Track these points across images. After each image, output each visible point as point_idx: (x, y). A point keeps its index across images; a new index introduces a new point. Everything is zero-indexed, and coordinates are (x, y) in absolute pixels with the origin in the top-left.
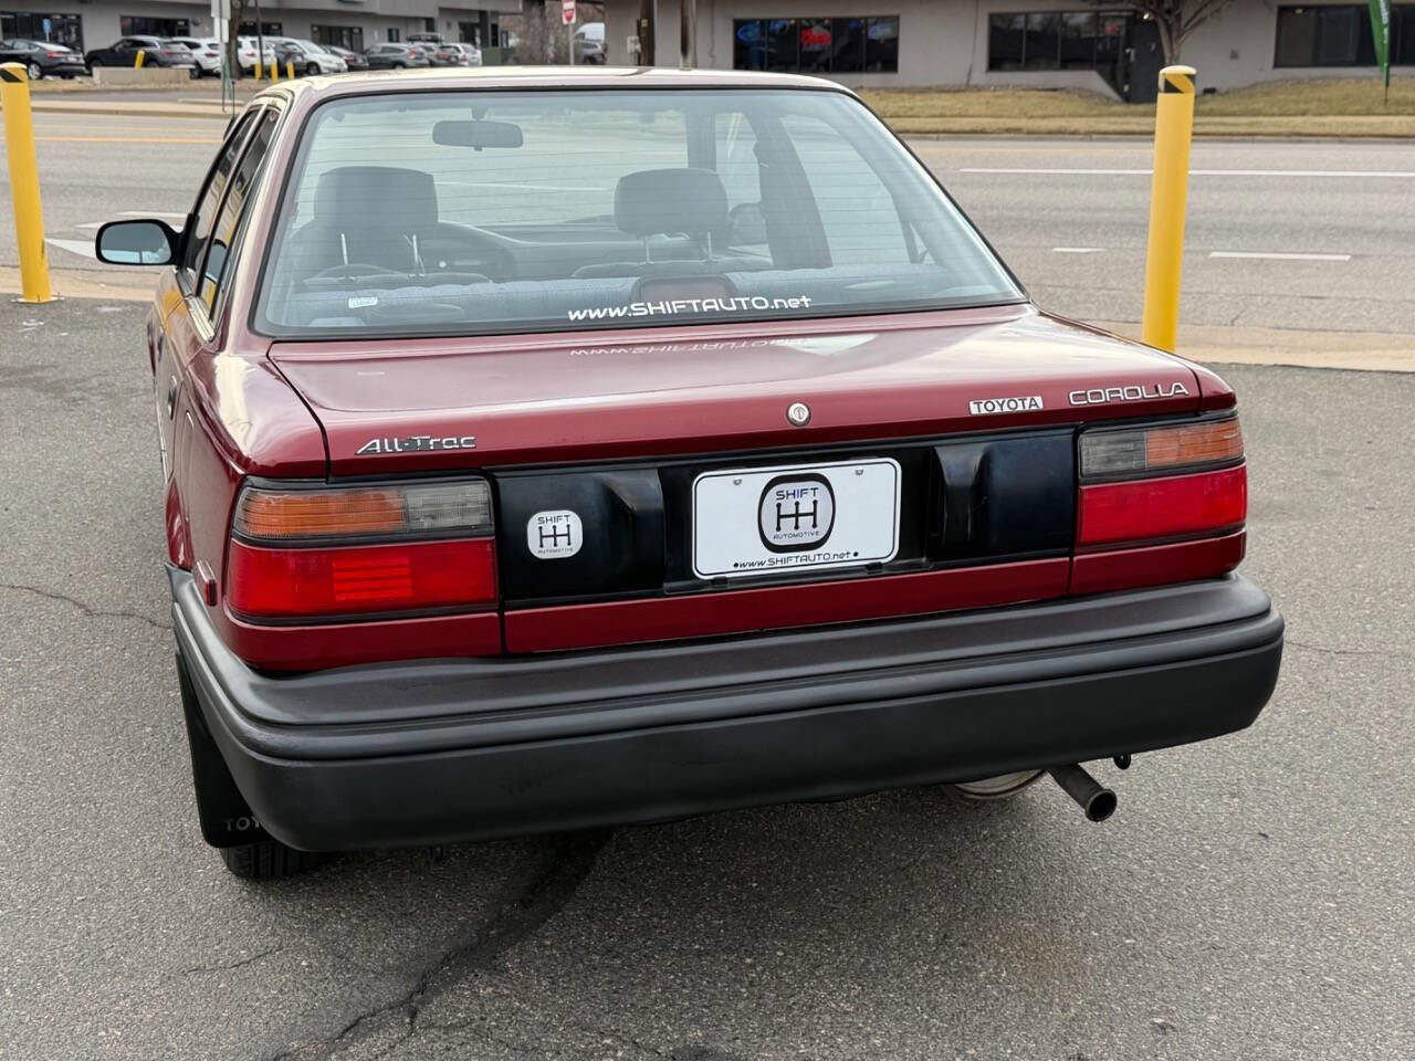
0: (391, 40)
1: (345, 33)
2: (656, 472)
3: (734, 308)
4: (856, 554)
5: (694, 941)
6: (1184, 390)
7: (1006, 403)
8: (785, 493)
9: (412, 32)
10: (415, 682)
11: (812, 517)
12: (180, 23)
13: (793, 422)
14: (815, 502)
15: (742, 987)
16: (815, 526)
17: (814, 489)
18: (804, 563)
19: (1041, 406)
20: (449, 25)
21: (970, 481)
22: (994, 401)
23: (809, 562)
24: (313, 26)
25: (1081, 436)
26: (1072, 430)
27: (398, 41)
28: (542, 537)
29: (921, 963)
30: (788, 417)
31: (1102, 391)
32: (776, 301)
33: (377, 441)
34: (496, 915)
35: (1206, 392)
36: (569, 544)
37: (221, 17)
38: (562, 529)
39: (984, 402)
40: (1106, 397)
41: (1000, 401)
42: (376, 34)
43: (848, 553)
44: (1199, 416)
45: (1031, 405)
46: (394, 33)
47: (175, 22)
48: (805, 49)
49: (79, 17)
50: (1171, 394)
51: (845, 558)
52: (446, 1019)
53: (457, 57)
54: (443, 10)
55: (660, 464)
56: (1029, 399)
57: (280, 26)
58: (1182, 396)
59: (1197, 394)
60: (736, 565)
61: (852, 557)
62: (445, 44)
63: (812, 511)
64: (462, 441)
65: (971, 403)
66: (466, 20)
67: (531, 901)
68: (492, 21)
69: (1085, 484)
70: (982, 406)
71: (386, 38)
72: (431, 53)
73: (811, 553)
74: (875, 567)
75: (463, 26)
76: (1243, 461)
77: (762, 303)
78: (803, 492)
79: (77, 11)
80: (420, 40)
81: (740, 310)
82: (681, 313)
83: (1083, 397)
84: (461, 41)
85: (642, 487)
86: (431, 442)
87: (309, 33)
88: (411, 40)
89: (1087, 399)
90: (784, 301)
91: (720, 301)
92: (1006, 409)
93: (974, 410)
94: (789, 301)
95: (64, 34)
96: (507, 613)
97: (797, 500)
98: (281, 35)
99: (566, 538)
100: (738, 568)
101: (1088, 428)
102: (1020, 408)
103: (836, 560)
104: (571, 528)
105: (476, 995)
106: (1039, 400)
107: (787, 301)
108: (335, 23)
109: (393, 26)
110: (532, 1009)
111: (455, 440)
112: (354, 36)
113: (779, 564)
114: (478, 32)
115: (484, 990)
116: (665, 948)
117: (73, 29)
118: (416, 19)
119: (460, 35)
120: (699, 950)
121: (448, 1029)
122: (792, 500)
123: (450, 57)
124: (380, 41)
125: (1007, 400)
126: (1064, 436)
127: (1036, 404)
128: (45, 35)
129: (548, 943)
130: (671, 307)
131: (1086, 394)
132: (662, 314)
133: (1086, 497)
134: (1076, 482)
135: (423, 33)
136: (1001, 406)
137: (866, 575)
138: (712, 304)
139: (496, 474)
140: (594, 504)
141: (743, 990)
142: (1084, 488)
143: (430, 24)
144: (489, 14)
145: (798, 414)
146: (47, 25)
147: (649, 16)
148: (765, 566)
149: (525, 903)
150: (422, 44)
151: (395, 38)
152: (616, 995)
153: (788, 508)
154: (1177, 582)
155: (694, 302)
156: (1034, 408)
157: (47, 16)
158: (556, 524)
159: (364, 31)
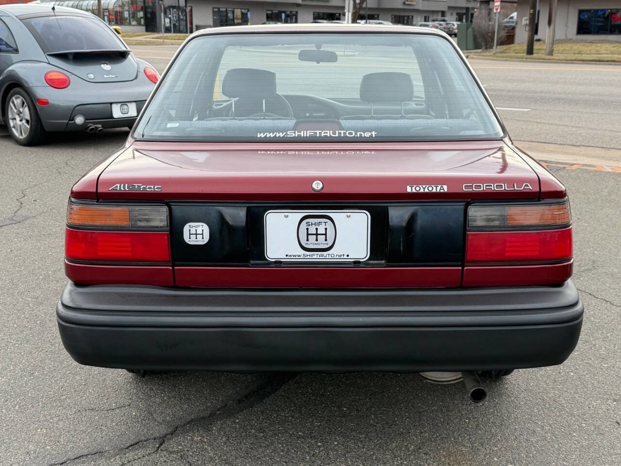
0: (425, 21)
1: (406, 18)
2: (246, 208)
3: (337, 135)
4: (348, 256)
5: (300, 431)
6: (530, 187)
7: (427, 188)
8: (310, 223)
9: (435, 18)
10: (130, 295)
11: (324, 236)
12: (337, 15)
13: (314, 189)
14: (326, 229)
15: (308, 456)
16: (326, 240)
17: (325, 223)
18: (321, 257)
19: (446, 190)
20: (452, 14)
21: (404, 224)
22: (420, 186)
23: (323, 257)
24: (392, 15)
25: (469, 207)
26: (464, 203)
27: (428, 21)
28: (190, 234)
29: (399, 459)
30: (312, 187)
31: (482, 185)
32: (358, 133)
33: (118, 185)
34: (224, 404)
35: (543, 190)
36: (203, 238)
37: (349, 12)
38: (200, 231)
39: (415, 186)
40: (483, 188)
41: (424, 186)
42: (419, 18)
43: (344, 255)
44: (540, 201)
45: (440, 189)
46: (427, 18)
47: (335, 14)
48: (613, 23)
49: (297, 12)
50: (522, 189)
51: (342, 257)
52: (173, 448)
53: (453, 28)
54: (450, 8)
55: (248, 205)
56: (440, 186)
57: (378, 16)
58: (529, 191)
59: (538, 190)
60: (287, 256)
61: (345, 257)
62: (448, 22)
63: (324, 233)
64: (155, 188)
65: (408, 187)
66: (459, 11)
67: (243, 401)
68: (471, 12)
69: (469, 231)
70: (413, 188)
71: (423, 19)
72: (442, 26)
73: (325, 253)
74: (357, 263)
75: (458, 14)
76: (570, 226)
77: (352, 134)
78: (320, 223)
79: (296, 10)
80: (437, 21)
81: (339, 137)
82: (311, 137)
83: (471, 187)
84: (456, 21)
85: (237, 215)
86: (142, 187)
87: (390, 19)
88: (434, 21)
89: (472, 189)
90: (363, 134)
91: (331, 132)
92: (426, 190)
93: (409, 190)
94: (365, 133)
95: (290, 20)
96: (175, 268)
97: (316, 227)
98: (378, 19)
99: (202, 235)
100: (288, 257)
101: (474, 203)
102: (434, 190)
103: (337, 257)
104: (204, 231)
105: (192, 439)
106: (445, 187)
107: (364, 133)
108: (402, 14)
109: (427, 15)
110: (211, 450)
111: (152, 187)
112: (409, 20)
113: (308, 257)
114: (464, 17)
115: (197, 437)
116: (286, 432)
117: (294, 17)
118: (436, 12)
119: (457, 18)
120: (300, 435)
121: (171, 452)
122: (314, 227)
123: (450, 28)
124: (420, 21)
125: (428, 186)
126: (460, 206)
127: (443, 189)
128: (282, 20)
129: (237, 421)
130: (307, 134)
131: (472, 186)
132: (301, 137)
133: (470, 237)
134: (465, 230)
135: (440, 18)
136: (424, 189)
137: (353, 266)
138: (327, 133)
139: (171, 204)
140: (215, 221)
141: (308, 458)
142: (468, 233)
143: (443, 13)
144: (470, 9)
145: (317, 186)
146: (283, 15)
147: (534, 7)
148: (301, 257)
149: (240, 401)
150: (438, 22)
151: (427, 20)
152: (250, 450)
153: (312, 230)
154: (531, 285)
155: (318, 132)
156: (442, 191)
157: (284, 12)
158: (197, 229)
159: (414, 17)
